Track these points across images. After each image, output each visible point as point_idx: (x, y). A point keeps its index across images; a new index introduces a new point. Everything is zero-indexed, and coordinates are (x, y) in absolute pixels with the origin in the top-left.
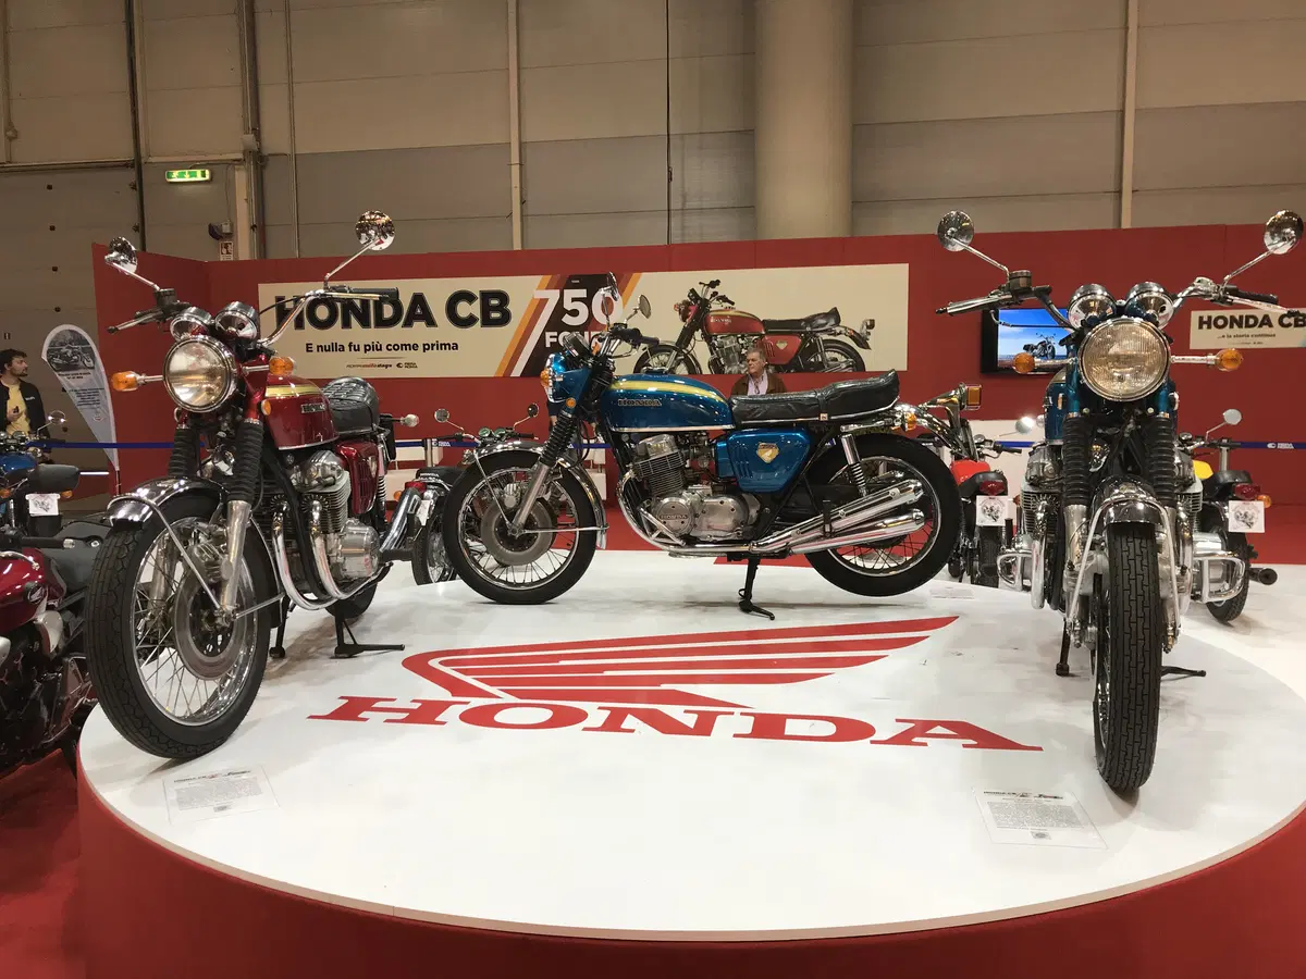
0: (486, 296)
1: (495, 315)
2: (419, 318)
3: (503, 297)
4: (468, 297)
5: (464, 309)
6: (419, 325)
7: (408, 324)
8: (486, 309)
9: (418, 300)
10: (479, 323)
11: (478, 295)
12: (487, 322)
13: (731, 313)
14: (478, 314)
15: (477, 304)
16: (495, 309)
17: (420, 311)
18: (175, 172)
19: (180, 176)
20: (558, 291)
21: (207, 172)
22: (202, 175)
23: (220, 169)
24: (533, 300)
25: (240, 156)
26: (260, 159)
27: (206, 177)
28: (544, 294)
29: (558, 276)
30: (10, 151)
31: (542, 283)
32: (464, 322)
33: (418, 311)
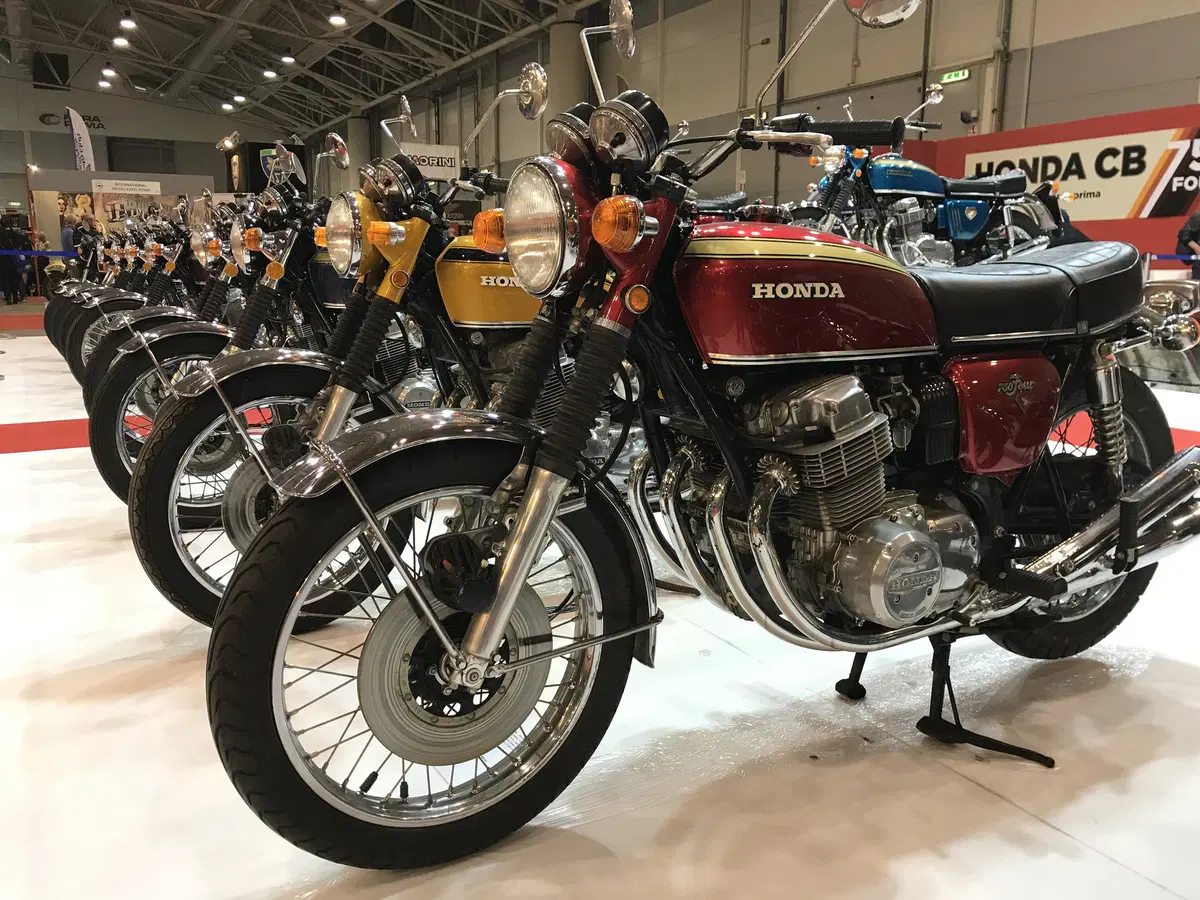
0: (1128, 150)
1: (1134, 166)
2: (1073, 173)
3: (1141, 150)
4: (1113, 152)
5: (1109, 163)
6: (1073, 178)
7: (1065, 178)
8: (1127, 161)
9: (1075, 158)
10: (1120, 173)
11: (1121, 150)
12: (1126, 172)
14: (1119, 166)
15: (1120, 157)
16: (1134, 161)
17: (1075, 167)
18: (946, 76)
19: (949, 77)
20: (1188, 142)
21: (967, 72)
22: (963, 75)
23: (975, 68)
24: (1167, 151)
25: (991, 56)
26: (1005, 56)
27: (966, 76)
28: (1173, 146)
29: (1190, 128)
30: (854, 74)
31: (1175, 136)
32: (1105, 174)
33: (1074, 167)
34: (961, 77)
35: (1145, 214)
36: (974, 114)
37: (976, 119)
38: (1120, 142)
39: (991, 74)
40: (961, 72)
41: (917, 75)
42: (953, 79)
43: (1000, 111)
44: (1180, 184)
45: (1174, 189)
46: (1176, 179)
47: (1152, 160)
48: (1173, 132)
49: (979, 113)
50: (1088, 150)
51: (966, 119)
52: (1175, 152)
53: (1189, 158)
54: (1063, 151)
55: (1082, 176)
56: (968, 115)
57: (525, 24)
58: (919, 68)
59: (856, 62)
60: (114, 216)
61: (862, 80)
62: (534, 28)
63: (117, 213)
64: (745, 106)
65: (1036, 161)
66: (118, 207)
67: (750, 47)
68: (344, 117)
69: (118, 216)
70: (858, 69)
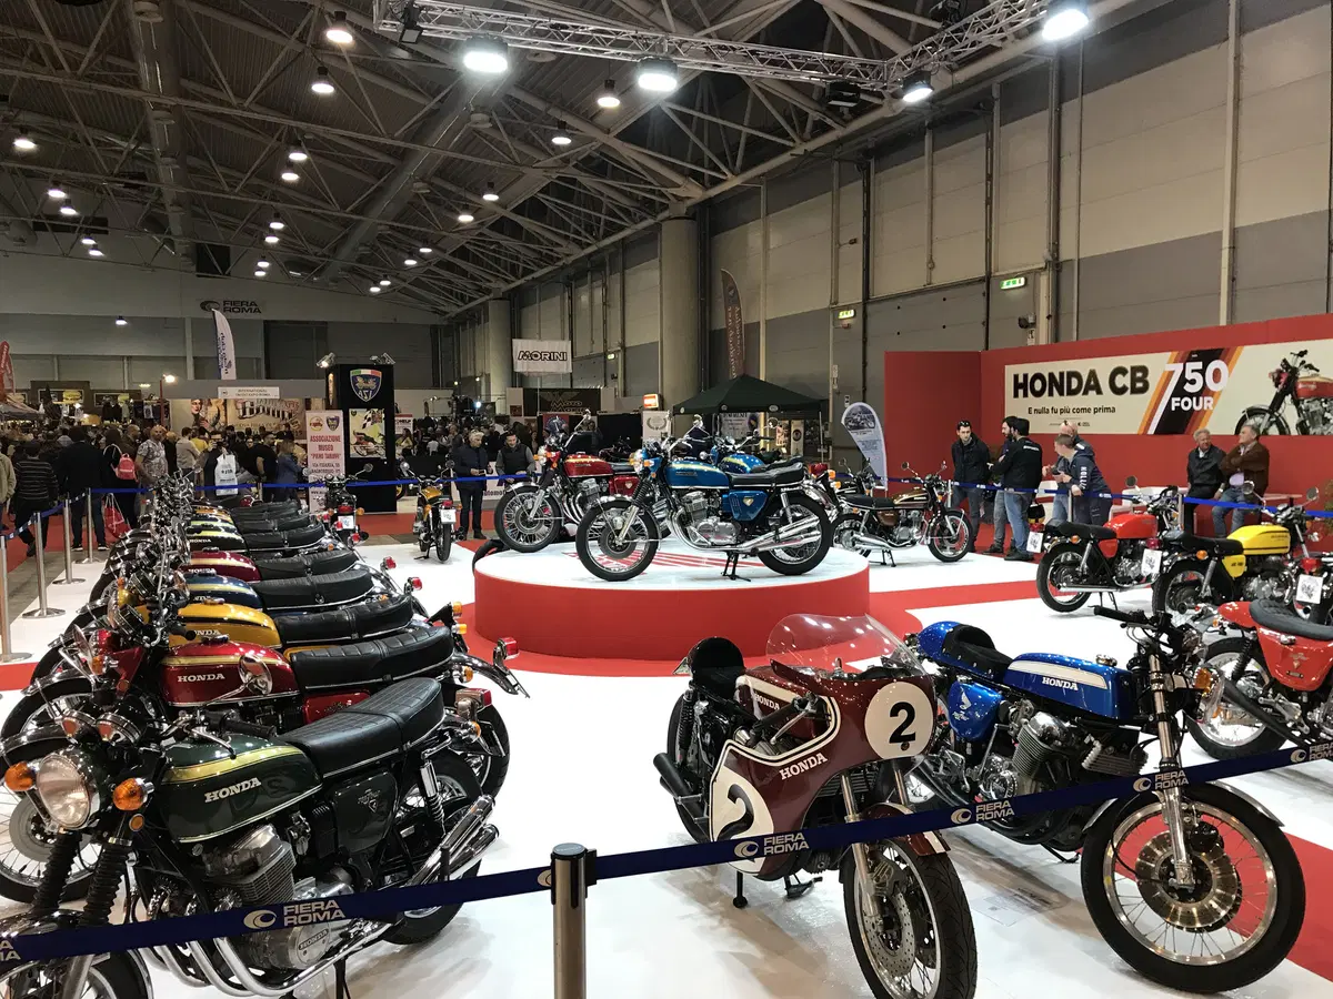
0: (1135, 369)
1: (1139, 385)
2: (1092, 388)
3: (1144, 370)
4: (1122, 371)
5: (1121, 381)
6: (1092, 393)
7: (1085, 393)
8: (1134, 380)
9: (1093, 374)
10: (1129, 391)
11: (1129, 369)
12: (1135, 391)
13: (1317, 379)
14: (1129, 386)
15: (1129, 375)
16: (1140, 380)
17: (1093, 385)
18: (1005, 282)
19: (1008, 284)
20: (1182, 365)
21: (1023, 279)
22: (1020, 282)
23: (1031, 276)
24: (1165, 372)
25: (1043, 265)
26: (1056, 265)
27: (1022, 283)
28: (1171, 367)
29: (1182, 352)
30: (930, 277)
31: (1170, 359)
32: (1119, 391)
33: (1092, 383)
34: (1017, 285)
35: (1152, 431)
36: (1031, 320)
37: (1034, 324)
38: (1128, 361)
39: (1044, 282)
40: (1017, 280)
41: (981, 280)
42: (1011, 286)
43: (1055, 317)
44: (1178, 404)
45: (1173, 409)
46: (1174, 400)
47: (1154, 380)
48: (1168, 355)
49: (1035, 319)
50: (1103, 366)
51: (1025, 324)
52: (1171, 373)
53: (1183, 380)
54: (1083, 366)
55: (1099, 392)
56: (1026, 320)
57: (642, 219)
58: (982, 273)
59: (931, 265)
60: (244, 413)
61: (938, 280)
62: (650, 221)
63: (248, 410)
64: (836, 303)
65: (1062, 374)
66: (248, 405)
67: (840, 245)
68: (487, 297)
69: (248, 414)
70: (934, 272)
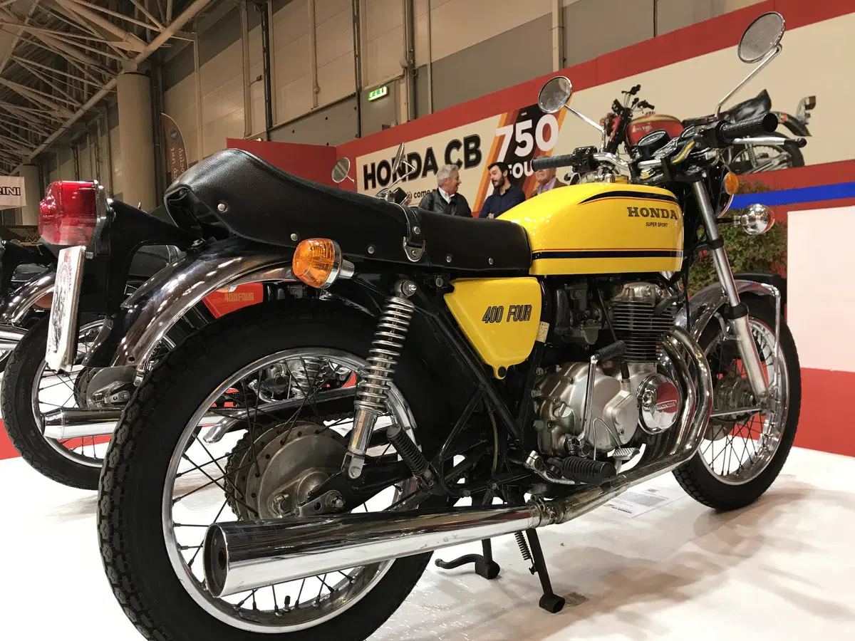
0: (468, 140)
1: (473, 157)
2: (430, 168)
3: (476, 139)
4: (456, 144)
5: (456, 155)
6: (430, 174)
7: (424, 175)
8: (468, 152)
9: (430, 153)
10: (463, 166)
11: (462, 141)
12: (470, 164)
13: (652, 118)
14: (463, 160)
15: (462, 148)
16: (473, 151)
18: (371, 94)
20: (512, 126)
21: (385, 88)
22: (383, 92)
23: (391, 84)
24: (496, 137)
26: (412, 71)
28: (502, 131)
30: (317, 99)
31: (500, 123)
33: (430, 162)
34: (381, 95)
36: (393, 125)
39: (403, 88)
40: (381, 90)
41: (353, 96)
42: (376, 96)
47: (486, 149)
48: (497, 119)
49: (397, 124)
52: (502, 137)
53: (514, 144)
54: (419, 146)
56: (388, 126)
58: (353, 90)
59: (317, 89)
61: (322, 103)
64: (250, 134)
67: (251, 84)
70: (319, 95)
